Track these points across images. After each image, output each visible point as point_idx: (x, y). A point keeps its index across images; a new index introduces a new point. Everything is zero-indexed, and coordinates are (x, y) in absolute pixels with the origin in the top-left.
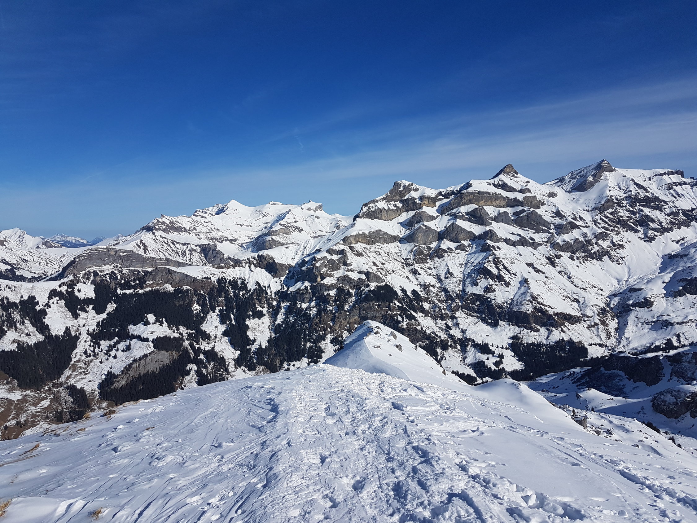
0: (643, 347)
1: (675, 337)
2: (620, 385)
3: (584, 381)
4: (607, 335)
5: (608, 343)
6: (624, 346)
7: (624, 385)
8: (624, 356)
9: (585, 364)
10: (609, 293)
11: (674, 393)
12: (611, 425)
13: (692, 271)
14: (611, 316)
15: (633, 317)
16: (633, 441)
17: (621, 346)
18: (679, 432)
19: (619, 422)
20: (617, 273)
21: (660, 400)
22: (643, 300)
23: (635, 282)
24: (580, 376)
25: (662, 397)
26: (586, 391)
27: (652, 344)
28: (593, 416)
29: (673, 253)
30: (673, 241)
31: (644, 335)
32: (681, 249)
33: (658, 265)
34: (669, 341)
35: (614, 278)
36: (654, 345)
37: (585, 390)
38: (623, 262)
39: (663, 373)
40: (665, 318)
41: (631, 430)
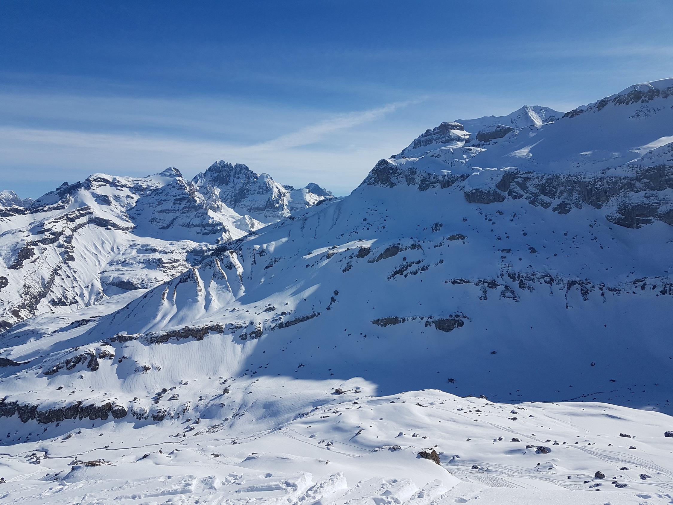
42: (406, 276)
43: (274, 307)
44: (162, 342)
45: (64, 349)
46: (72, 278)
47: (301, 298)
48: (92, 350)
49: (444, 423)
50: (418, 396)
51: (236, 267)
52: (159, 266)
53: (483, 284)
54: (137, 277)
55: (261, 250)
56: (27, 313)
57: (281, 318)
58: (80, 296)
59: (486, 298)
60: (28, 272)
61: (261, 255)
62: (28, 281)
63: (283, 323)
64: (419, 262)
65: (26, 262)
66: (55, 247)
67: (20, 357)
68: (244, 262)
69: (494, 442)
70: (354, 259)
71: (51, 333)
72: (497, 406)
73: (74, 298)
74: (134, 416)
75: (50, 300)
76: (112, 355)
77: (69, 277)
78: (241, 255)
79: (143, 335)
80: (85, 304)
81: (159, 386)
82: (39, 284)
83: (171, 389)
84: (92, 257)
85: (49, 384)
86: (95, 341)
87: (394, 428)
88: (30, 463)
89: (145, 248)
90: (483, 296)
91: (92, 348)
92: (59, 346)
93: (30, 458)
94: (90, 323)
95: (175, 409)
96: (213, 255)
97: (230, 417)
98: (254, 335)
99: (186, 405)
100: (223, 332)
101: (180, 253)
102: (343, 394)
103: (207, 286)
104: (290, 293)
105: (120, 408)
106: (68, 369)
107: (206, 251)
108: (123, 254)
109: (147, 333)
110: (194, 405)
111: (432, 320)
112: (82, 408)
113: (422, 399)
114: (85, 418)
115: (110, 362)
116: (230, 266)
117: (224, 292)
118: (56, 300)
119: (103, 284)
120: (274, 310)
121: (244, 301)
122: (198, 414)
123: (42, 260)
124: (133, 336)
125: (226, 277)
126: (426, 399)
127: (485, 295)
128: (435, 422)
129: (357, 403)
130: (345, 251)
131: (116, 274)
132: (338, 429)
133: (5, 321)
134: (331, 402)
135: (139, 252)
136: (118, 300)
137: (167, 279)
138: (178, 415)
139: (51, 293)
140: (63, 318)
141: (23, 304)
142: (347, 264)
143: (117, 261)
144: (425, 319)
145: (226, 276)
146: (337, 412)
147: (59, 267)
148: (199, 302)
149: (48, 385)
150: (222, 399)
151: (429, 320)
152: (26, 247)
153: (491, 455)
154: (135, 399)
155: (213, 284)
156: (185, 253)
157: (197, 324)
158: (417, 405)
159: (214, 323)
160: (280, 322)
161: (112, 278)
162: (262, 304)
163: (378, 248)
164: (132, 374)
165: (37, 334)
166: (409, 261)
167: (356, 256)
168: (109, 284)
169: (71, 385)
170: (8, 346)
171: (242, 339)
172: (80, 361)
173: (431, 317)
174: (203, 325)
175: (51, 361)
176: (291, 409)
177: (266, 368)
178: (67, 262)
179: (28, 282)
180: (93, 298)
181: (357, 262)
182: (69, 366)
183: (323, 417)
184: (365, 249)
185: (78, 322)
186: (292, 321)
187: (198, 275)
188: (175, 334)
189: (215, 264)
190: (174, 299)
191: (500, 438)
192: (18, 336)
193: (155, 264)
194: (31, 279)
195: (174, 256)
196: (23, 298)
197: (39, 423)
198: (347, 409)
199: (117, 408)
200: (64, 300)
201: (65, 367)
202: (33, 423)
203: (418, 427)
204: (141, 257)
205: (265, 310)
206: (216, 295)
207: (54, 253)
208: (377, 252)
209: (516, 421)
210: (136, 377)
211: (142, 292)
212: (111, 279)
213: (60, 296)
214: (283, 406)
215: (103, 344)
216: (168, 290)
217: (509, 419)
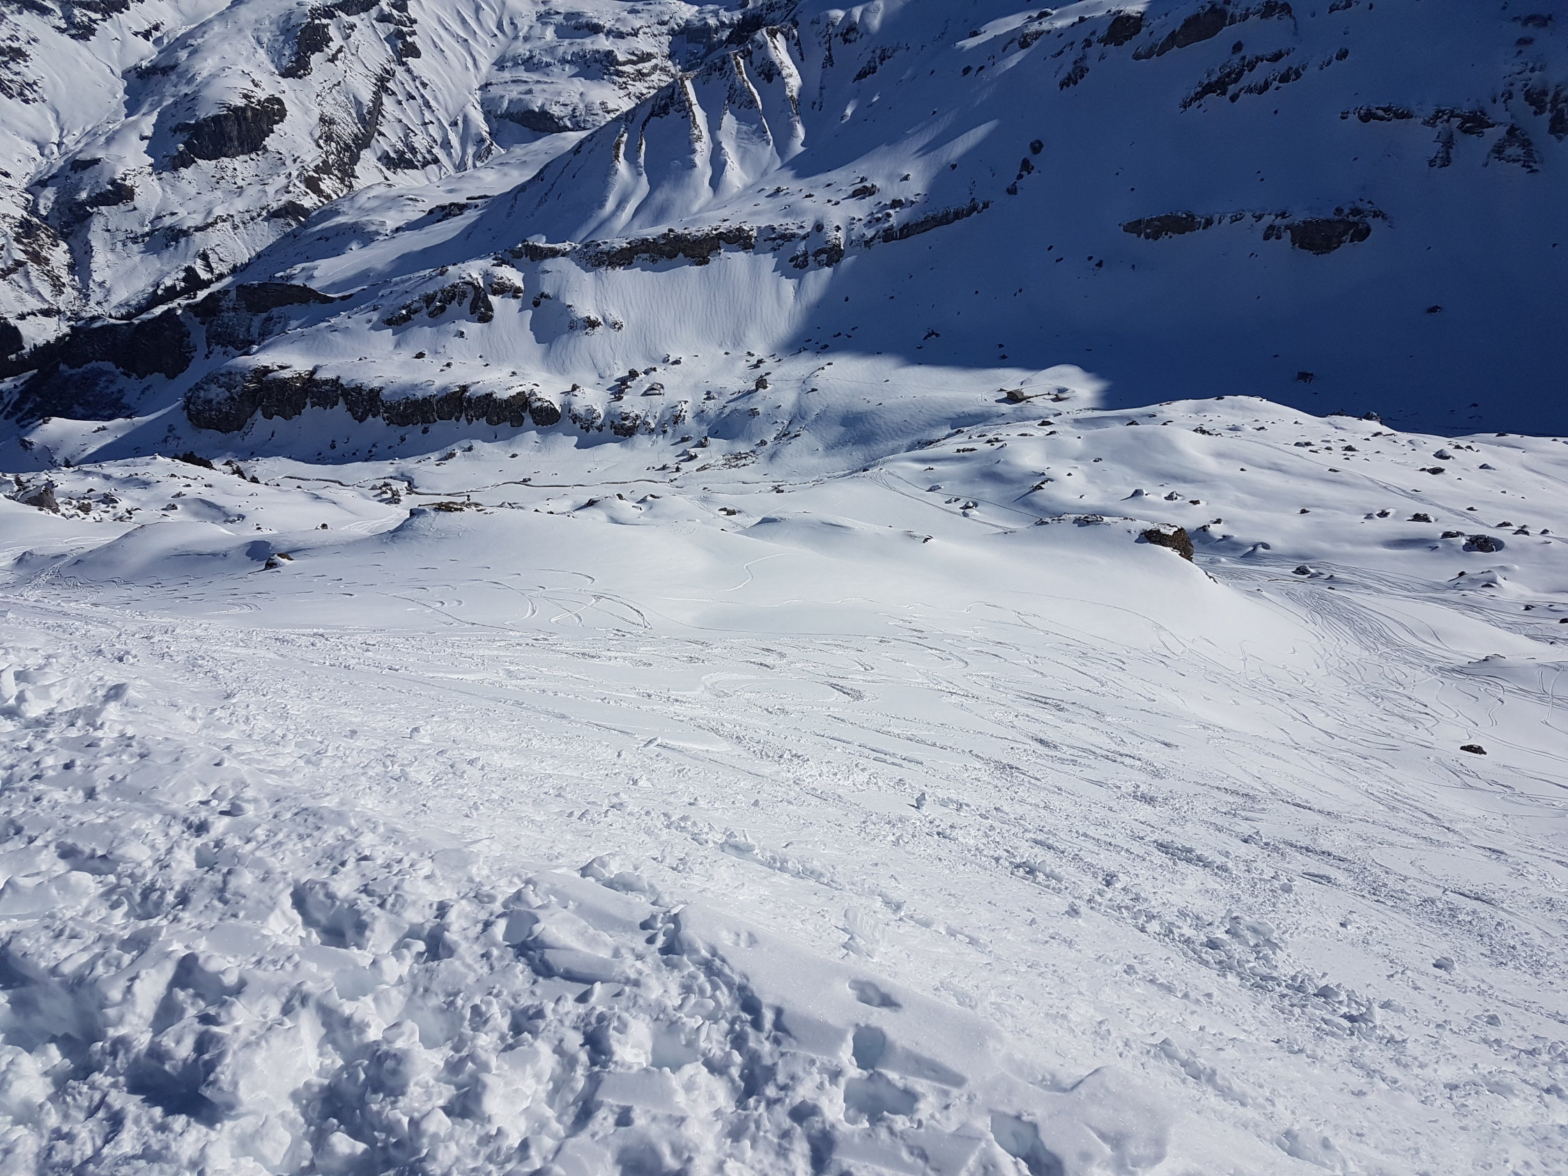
0: (140, 297)
1: (199, 261)
2: (113, 393)
3: (29, 405)
4: (54, 286)
5: (61, 303)
6: (99, 303)
7: (120, 391)
8: (102, 327)
9: (22, 365)
10: (26, 180)
11: (222, 379)
12: (110, 484)
13: (196, 105)
14: (49, 237)
15: (99, 231)
16: (162, 500)
17: (92, 303)
18: (252, 454)
19: (125, 471)
20: (29, 125)
21: (200, 401)
22: (109, 187)
23: (80, 145)
24: (17, 396)
25: (202, 394)
26: (40, 428)
27: (158, 287)
28: (66, 477)
29: (144, 64)
30: (136, 34)
31: (135, 268)
32: (159, 53)
33: (118, 96)
34: (190, 271)
35: (27, 140)
36: (162, 287)
37: (37, 426)
38: (35, 95)
39: (191, 345)
40: (168, 221)
41: (154, 479)
42: (1234, 98)
43: (873, 186)
44: (620, 265)
45: (418, 271)
46: (420, 101)
47: (944, 160)
48: (475, 276)
49: (1253, 474)
50: (1204, 410)
51: (784, 73)
52: (609, 70)
53: (1448, 121)
54: (562, 100)
55: (847, 26)
56: (338, 184)
57: (889, 215)
58: (442, 147)
59: (1446, 161)
60: (324, 84)
61: (846, 41)
62: (328, 107)
63: (895, 229)
64: (1277, 57)
65: (316, 59)
66: (374, 22)
67: (333, 284)
68: (803, 60)
69: (1365, 521)
70: (1097, 48)
71: (392, 231)
72: (1401, 440)
73: (429, 152)
74: (575, 423)
75: (379, 154)
76: (518, 290)
77: (413, 98)
78: (795, 41)
79: (579, 246)
80: (454, 165)
81: (620, 363)
82: (350, 114)
83: (646, 373)
84: (458, 47)
85: (398, 345)
86: (478, 255)
87: (1125, 479)
88: (380, 501)
89: (573, 22)
90: (1440, 155)
91: (474, 270)
92: (408, 262)
93: (379, 491)
94: (467, 213)
95: (658, 415)
96: (730, 40)
97: (770, 438)
98: (824, 257)
99: (679, 408)
100: (753, 247)
101: (655, 36)
102: (1024, 402)
103: (714, 126)
104: (917, 148)
105: (546, 404)
106: (431, 315)
107: (716, 31)
108: (526, 39)
109: (588, 240)
110: (694, 409)
111: (1286, 221)
112: (469, 399)
113: (1214, 417)
114: (477, 419)
115: (514, 304)
116: (770, 73)
117: (754, 144)
118: (392, 155)
119: (488, 115)
120: (874, 193)
121: (803, 167)
122: (704, 428)
123: (349, 55)
124: (558, 246)
125: (759, 103)
126: (1224, 418)
127: (1448, 153)
128: (1232, 469)
129: (1049, 423)
130: (1073, 24)
131: (515, 93)
132: (992, 476)
133: (293, 203)
134: (995, 419)
135: (561, 32)
136: (523, 159)
137: (626, 105)
138: (664, 427)
139: (380, 138)
140: (411, 199)
141: (325, 162)
142: (1075, 62)
143: (514, 57)
144: (1268, 220)
145: (758, 98)
146: (997, 440)
147: (388, 72)
148: (696, 169)
149: (395, 347)
150: (753, 400)
151: (1279, 221)
152: (309, 23)
153: (1348, 548)
154: (575, 388)
155: (728, 121)
156: (667, 34)
157: (694, 226)
158: (1196, 431)
159: (733, 225)
160: (887, 225)
161: (507, 102)
162: (845, 177)
163: (1166, 15)
164: (563, 334)
165: (362, 235)
166: (1249, 53)
167: (1100, 41)
168: (502, 116)
169: (442, 350)
170: (308, 259)
171: (795, 266)
172: (453, 298)
173: (1283, 215)
174: (707, 229)
175: (394, 295)
176: (901, 430)
177: (849, 337)
178: (404, 59)
179: (329, 111)
180: (471, 150)
181: (1102, 58)
182: (432, 308)
183: (963, 451)
184: (1129, 17)
185: (442, 208)
186: (917, 225)
187: (692, 96)
188: (648, 246)
189: (733, 66)
190: (642, 160)
191: (1383, 512)
192: (324, 236)
193: (598, 66)
194: (333, 102)
195: (643, 44)
196: (322, 148)
197: (388, 425)
198: (1022, 435)
199: (539, 404)
200: (408, 155)
201: (425, 311)
202: (376, 424)
203: (1184, 480)
204: (567, 47)
205: (850, 192)
206: (737, 151)
207: (373, 37)
208: (1161, 28)
209: (1440, 475)
210: (572, 341)
211: (574, 137)
212: (505, 104)
213: (400, 146)
214: (885, 423)
215: (495, 262)
216: (626, 135)
217: (1423, 470)
